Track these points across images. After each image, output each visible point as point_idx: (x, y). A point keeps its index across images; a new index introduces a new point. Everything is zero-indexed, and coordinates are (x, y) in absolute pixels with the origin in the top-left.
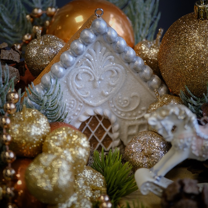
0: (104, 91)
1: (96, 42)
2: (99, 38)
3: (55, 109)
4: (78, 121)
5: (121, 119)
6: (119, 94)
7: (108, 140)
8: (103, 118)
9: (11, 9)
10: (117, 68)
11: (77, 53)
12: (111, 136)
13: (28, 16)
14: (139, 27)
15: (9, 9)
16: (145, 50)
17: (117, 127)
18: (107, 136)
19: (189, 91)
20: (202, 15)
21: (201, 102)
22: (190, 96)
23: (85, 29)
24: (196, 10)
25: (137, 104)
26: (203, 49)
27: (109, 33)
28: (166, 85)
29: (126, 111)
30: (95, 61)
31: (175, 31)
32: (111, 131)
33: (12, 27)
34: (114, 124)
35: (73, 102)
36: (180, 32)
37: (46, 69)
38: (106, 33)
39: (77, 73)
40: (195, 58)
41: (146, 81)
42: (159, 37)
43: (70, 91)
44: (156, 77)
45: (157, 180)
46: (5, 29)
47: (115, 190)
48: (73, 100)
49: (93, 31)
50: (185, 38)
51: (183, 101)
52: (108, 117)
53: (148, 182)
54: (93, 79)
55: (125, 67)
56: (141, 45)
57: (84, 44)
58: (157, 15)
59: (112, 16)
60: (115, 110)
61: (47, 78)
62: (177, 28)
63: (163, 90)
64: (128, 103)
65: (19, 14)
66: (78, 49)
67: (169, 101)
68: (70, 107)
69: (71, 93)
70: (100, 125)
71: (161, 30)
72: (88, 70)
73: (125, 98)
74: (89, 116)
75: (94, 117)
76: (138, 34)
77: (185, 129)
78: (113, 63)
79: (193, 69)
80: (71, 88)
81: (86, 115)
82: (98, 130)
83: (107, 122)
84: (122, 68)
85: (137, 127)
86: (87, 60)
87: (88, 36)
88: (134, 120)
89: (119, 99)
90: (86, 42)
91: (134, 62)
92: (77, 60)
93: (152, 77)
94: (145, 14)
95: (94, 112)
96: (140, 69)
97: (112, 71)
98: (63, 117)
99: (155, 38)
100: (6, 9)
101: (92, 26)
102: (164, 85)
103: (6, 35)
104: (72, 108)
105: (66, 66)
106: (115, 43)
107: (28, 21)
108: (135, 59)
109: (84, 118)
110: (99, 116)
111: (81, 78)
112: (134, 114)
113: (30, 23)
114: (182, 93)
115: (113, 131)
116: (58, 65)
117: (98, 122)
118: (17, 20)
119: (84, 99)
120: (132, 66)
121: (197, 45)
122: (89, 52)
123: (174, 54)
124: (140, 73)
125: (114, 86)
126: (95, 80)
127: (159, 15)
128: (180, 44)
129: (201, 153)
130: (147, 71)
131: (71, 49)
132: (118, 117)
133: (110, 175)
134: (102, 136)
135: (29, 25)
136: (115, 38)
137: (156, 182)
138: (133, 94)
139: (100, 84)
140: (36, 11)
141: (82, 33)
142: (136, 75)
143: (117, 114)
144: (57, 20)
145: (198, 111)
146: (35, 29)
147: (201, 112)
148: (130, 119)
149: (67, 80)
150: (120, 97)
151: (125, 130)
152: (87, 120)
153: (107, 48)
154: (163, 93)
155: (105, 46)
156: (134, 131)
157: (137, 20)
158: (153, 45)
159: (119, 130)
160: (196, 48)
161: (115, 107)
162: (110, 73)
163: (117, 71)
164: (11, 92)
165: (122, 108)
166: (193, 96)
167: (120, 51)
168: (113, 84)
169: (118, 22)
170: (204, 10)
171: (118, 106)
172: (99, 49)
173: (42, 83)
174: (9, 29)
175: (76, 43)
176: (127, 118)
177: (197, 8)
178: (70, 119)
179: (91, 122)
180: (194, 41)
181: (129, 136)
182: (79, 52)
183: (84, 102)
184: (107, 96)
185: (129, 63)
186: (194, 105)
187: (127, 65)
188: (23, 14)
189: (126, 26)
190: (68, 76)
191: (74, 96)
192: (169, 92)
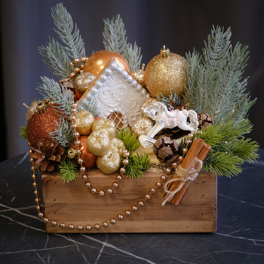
0: (118, 99)
1: (112, 74)
2: (114, 72)
3: (94, 110)
4: (105, 116)
5: (127, 113)
6: (126, 100)
7: (121, 125)
8: (118, 113)
9: (62, 60)
10: (123, 86)
11: (103, 81)
12: (123, 122)
13: (71, 63)
14: (132, 64)
15: (61, 60)
16: (137, 76)
17: (125, 117)
18: (121, 122)
19: (162, 95)
20: (165, 56)
21: (168, 100)
22: (162, 98)
23: (106, 68)
24: (161, 53)
25: (135, 105)
26: (167, 73)
27: (119, 69)
28: (149, 93)
29: (130, 108)
30: (112, 84)
31: (152, 65)
32: (122, 120)
33: (63, 69)
34: (124, 116)
35: (102, 106)
36: (154, 65)
37: (87, 90)
38: (117, 69)
39: (104, 91)
40: (163, 78)
41: (139, 92)
42: (143, 68)
43: (100, 100)
44: (144, 89)
45: (150, 140)
46: (60, 71)
47: (129, 148)
48: (102, 105)
49: (111, 69)
50: (157, 68)
51: (159, 100)
52: (120, 112)
53: (146, 141)
54: (112, 93)
55: (127, 85)
56: (134, 73)
57: (106, 76)
58: (140, 56)
59: (117, 59)
60: (124, 108)
61: (89, 95)
62: (153, 63)
63: (148, 96)
64: (131, 104)
65: (67, 62)
66: (103, 79)
67: (152, 101)
68: (101, 109)
69: (101, 102)
70: (117, 117)
71: (144, 65)
72: (109, 89)
73: (129, 102)
74: (111, 112)
75: (113, 113)
76: (131, 68)
77: (162, 113)
78: (121, 84)
79: (163, 84)
80: (101, 99)
81: (109, 112)
82: (116, 120)
83: (120, 115)
84: (126, 86)
85: (136, 117)
86: (109, 84)
87: (108, 71)
88: (134, 113)
89: (126, 103)
90: (107, 75)
91: (132, 83)
92: (103, 84)
93: (142, 89)
94: (134, 56)
95: (114, 110)
96: (135, 86)
97: (121, 88)
98: (98, 114)
99: (141, 69)
100: (60, 60)
101: (110, 66)
102: (148, 93)
103: (61, 74)
104: (102, 109)
105: (98, 87)
106: (122, 74)
107: (72, 66)
108: (132, 81)
109: (108, 114)
110: (116, 112)
111: (106, 93)
112: (134, 110)
113: (73, 66)
114: (158, 97)
115: (124, 120)
116: (94, 87)
117: (115, 116)
118: (65, 66)
119: (108, 104)
120: (131, 84)
121: (164, 71)
122: (109, 79)
123: (152, 77)
124: (135, 88)
125: (123, 96)
126: (113, 94)
127: (142, 56)
128: (155, 72)
129: (170, 124)
130: (139, 87)
131: (100, 79)
132: (126, 112)
133: (126, 141)
134: (118, 123)
135: (73, 68)
136: (122, 71)
137: (150, 141)
138: (133, 99)
139: (115, 95)
140: (76, 60)
141: (105, 70)
142: (133, 89)
143: (125, 110)
144: (88, 64)
145: (167, 105)
146: (76, 69)
147: (169, 105)
148: (132, 112)
149: (99, 95)
150: (126, 102)
151: (130, 119)
152: (110, 115)
153: (118, 77)
154: (148, 97)
155: (117, 76)
156: (134, 119)
157: (130, 60)
158: (140, 73)
159: (127, 119)
160: (163, 73)
161: (124, 107)
162: (120, 90)
163: (124, 88)
164: (73, 104)
165: (127, 107)
166: (164, 97)
167: (125, 78)
168: (122, 95)
169: (120, 62)
170: (166, 53)
171: (125, 106)
172: (114, 78)
173: (87, 98)
174: (62, 71)
175: (102, 76)
176: (130, 112)
177: (162, 53)
178: (101, 115)
179: (112, 116)
180: (162, 69)
181: (132, 122)
182: (104, 80)
183: (108, 105)
184: (119, 101)
185: (129, 83)
186: (165, 102)
187: (128, 84)
188: (69, 62)
189: (125, 64)
190: (99, 93)
191: (103, 103)
192: (151, 97)
